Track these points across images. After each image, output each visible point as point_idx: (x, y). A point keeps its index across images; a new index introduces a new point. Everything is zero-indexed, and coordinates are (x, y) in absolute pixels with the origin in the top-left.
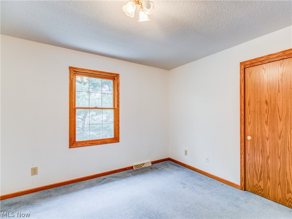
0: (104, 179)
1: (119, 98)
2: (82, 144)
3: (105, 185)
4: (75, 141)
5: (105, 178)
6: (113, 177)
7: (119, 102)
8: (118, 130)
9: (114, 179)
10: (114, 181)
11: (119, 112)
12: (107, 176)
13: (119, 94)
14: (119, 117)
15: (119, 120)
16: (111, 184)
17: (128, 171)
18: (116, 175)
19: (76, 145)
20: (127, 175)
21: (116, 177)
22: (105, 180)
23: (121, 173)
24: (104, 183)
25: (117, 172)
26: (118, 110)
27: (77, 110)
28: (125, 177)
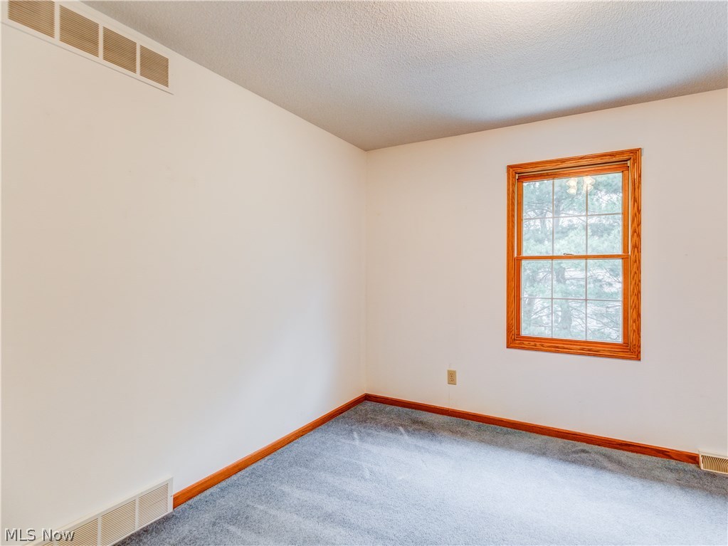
0: (583, 451)
1: (639, 224)
2: (533, 343)
3: (572, 469)
4: (519, 335)
5: (587, 452)
6: (609, 458)
7: (639, 236)
8: (634, 322)
9: (606, 463)
10: (603, 468)
11: (639, 268)
12: (596, 448)
13: (639, 211)
14: (640, 281)
15: (639, 292)
16: (589, 472)
17: (673, 462)
18: (623, 459)
19: (520, 344)
20: (657, 473)
21: (619, 463)
22: (583, 455)
23: (644, 457)
24: (574, 462)
25: (632, 451)
26: (638, 262)
27: (524, 262)
28: (645, 475)
